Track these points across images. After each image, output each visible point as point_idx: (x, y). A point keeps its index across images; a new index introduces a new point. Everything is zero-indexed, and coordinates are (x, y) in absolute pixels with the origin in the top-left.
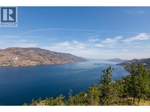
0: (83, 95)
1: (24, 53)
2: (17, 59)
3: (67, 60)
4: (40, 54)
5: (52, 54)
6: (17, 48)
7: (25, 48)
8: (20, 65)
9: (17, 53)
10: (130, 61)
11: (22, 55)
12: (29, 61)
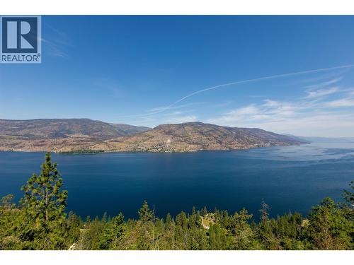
0: (299, 222)
1: (178, 132)
2: (169, 141)
3: (254, 142)
4: (201, 133)
5: (221, 132)
6: (169, 126)
7: (180, 125)
8: (173, 151)
9: (169, 133)
11: (176, 136)
12: (186, 144)
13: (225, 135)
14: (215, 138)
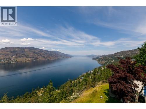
2: (14, 57)
3: (57, 57)
7: (21, 48)
8: (17, 62)
9: (14, 52)
10: (101, 56)
11: (19, 54)
12: (25, 58)
13: (46, 54)
14: (42, 55)
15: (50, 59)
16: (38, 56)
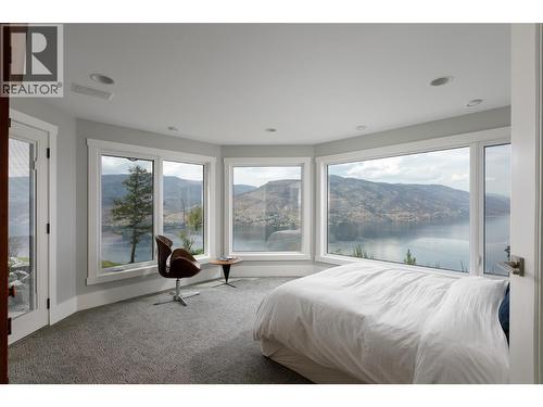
2: (285, 207)
3: (432, 209)
6: (285, 182)
9: (286, 194)
13: (380, 197)
14: (364, 203)
15: (396, 217)
16: (352, 204)
